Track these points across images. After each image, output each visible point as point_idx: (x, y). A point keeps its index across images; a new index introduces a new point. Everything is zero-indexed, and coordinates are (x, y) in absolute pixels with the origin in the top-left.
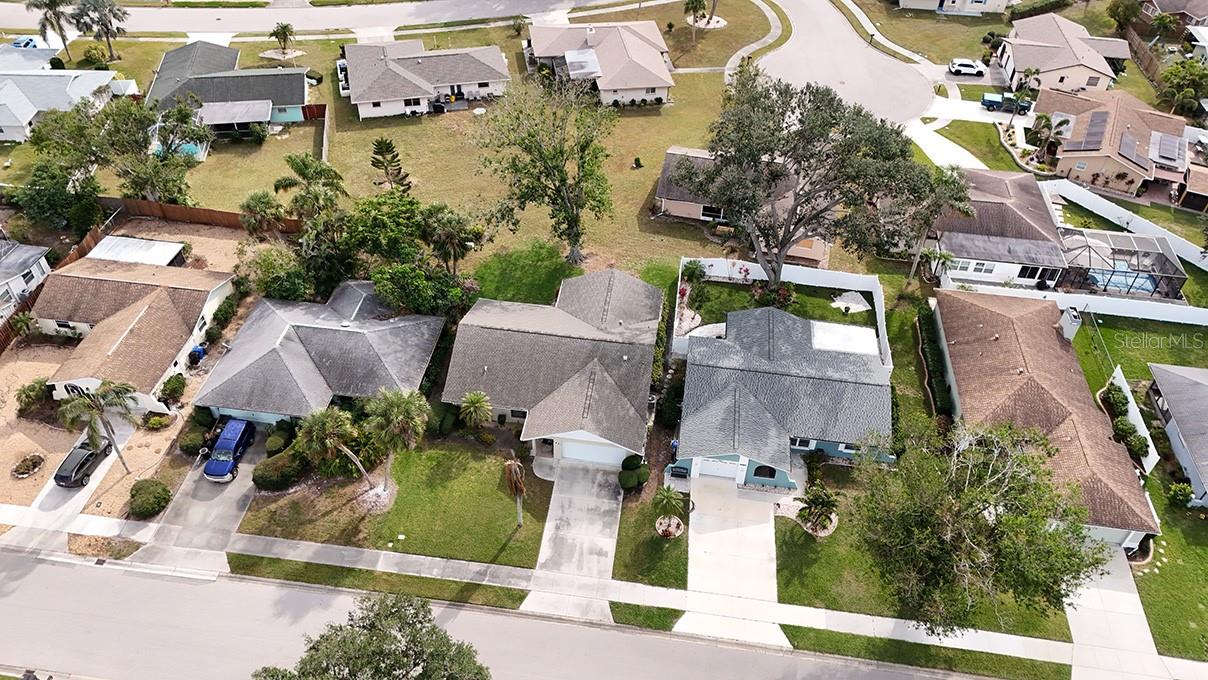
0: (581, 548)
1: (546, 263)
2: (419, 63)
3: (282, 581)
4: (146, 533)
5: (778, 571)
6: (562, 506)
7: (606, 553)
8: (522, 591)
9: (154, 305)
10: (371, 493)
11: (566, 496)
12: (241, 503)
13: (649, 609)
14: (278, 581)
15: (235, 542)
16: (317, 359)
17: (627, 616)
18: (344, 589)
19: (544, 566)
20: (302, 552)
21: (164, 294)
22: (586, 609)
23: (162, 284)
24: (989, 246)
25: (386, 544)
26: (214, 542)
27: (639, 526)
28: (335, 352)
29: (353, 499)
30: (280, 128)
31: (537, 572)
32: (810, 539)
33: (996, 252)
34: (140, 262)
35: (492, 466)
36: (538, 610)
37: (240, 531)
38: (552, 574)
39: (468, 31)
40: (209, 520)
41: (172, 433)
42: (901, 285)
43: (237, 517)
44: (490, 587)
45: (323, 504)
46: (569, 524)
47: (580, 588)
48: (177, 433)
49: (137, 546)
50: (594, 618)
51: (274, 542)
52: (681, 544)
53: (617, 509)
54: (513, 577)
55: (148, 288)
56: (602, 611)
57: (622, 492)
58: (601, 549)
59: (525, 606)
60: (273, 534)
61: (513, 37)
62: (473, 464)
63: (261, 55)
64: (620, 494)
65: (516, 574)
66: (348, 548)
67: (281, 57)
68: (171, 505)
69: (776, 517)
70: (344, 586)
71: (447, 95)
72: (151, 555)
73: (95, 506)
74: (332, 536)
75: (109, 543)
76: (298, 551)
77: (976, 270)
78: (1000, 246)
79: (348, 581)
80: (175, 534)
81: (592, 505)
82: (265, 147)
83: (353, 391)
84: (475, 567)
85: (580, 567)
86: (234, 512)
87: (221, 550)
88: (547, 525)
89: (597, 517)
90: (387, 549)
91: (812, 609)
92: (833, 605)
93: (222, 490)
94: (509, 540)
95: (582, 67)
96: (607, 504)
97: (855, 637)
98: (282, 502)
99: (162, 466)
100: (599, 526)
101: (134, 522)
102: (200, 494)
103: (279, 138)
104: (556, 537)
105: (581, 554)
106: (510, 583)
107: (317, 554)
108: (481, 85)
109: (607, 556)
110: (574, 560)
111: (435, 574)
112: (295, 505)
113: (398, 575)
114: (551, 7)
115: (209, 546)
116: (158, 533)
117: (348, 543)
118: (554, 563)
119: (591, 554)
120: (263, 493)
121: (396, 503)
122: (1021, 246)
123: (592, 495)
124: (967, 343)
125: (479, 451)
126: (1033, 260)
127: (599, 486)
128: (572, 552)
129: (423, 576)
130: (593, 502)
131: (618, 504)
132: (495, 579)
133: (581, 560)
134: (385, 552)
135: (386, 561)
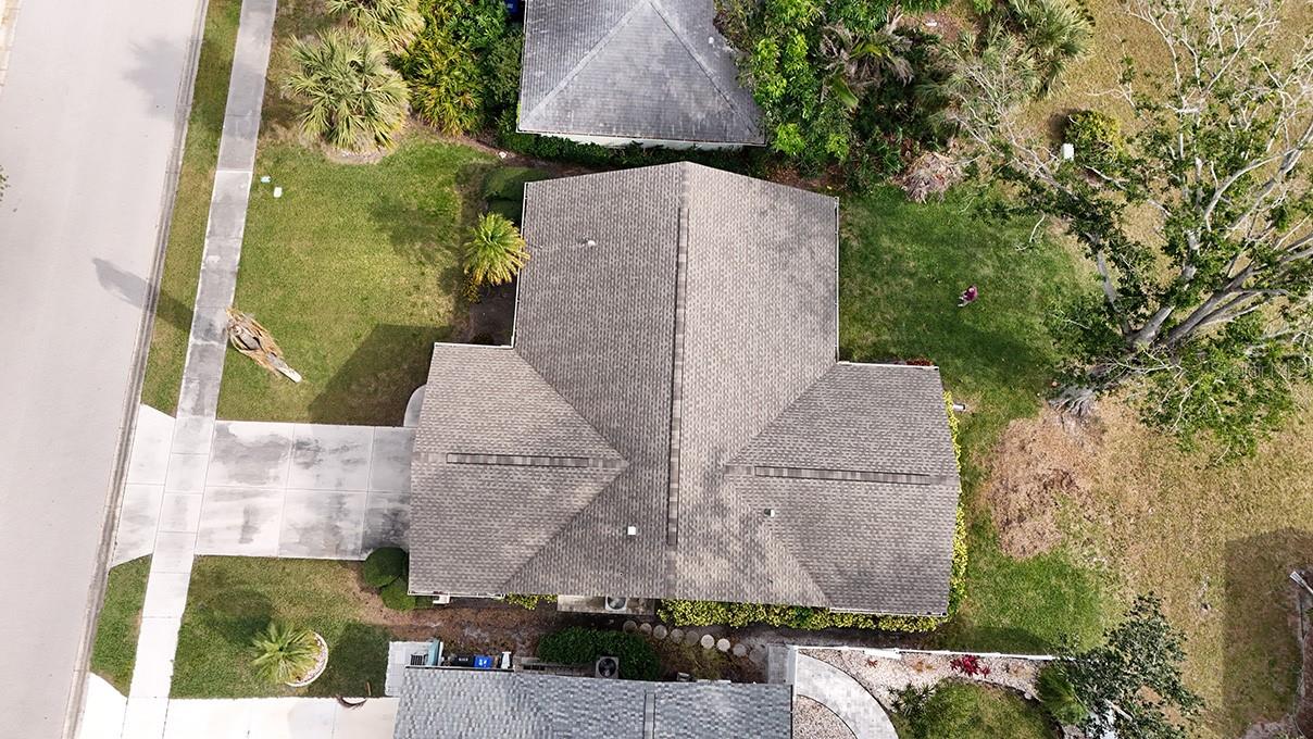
0: (257, 494)
6: (345, 449)
8: (175, 404)
11: (369, 453)
13: (133, 628)
14: (201, 36)
18: (185, 130)
19: (222, 433)
22: (139, 518)
25: (265, 172)
27: (307, 597)
31: (210, 423)
36: (138, 437)
38: (206, 450)
44: (183, 351)
46: (307, 465)
47: (180, 505)
50: (121, 533)
51: (267, 10)
53: (345, 552)
54: (202, 384)
56: (134, 545)
58: (256, 530)
59: (147, 415)
65: (208, 388)
66: (258, 118)
70: (190, 130)
74: (278, 89)
79: (198, 133)
81: (350, 504)
85: (219, 495)
88: (309, 425)
89: (323, 514)
90: (257, 177)
96: (353, 530)
100: (312, 517)
104: (278, 446)
105: (245, 495)
106: (189, 381)
109: (243, 540)
110: (234, 483)
111: (210, 259)
113: (207, 202)
117: (266, 115)
118: (228, 451)
119: (246, 512)
123: (374, 499)
127: (396, 513)
128: (249, 478)
129: (207, 241)
130: (358, 503)
131: (354, 553)
132: (197, 355)
133: (232, 495)
134: (251, 173)
135: (233, 179)
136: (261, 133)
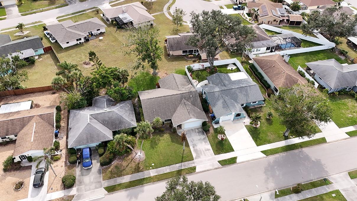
0: (203, 150)
1: (147, 77)
2: (76, 27)
3: (125, 189)
4: (73, 191)
5: (253, 139)
6: (192, 141)
7: (210, 149)
8: (194, 167)
9: (37, 122)
10: (137, 155)
11: (191, 138)
12: (99, 172)
13: (228, 159)
14: (124, 190)
15: (104, 184)
16: (102, 122)
17: (224, 163)
18: (145, 185)
19: (196, 158)
20: (126, 179)
21: (38, 118)
22: (213, 165)
23: (36, 115)
24: (258, 44)
25: (150, 168)
26: (97, 186)
27: (214, 139)
28: (107, 119)
29: (132, 160)
30: (38, 57)
31: (195, 160)
32: (256, 128)
33: (260, 45)
34: (20, 110)
35: (166, 137)
36: (201, 170)
37: (104, 180)
38: (199, 160)
39: (81, 14)
40: (92, 180)
41: (63, 159)
42: (241, 60)
43: (100, 176)
44: (185, 169)
45: (124, 164)
46: (196, 145)
47: (208, 160)
48: (65, 159)
49: (73, 196)
50: (216, 167)
51: (116, 180)
52: (226, 140)
53: (206, 137)
54: (189, 164)
55: (31, 118)
56: (217, 164)
57: (204, 132)
58: (208, 149)
59: (197, 170)
60: (114, 177)
61: (97, 14)
62: (161, 138)
63: (15, 35)
64: (204, 133)
67: (22, 34)
68: (77, 181)
69: (245, 126)
70: (145, 184)
71: (88, 35)
72: (79, 197)
73: (50, 189)
74: (133, 172)
75: (63, 199)
76: (125, 179)
77: (256, 51)
78: (260, 43)
79: (145, 182)
80: (83, 188)
81: (199, 138)
82: (36, 64)
83: (118, 128)
84: (178, 165)
85: (205, 155)
86: (99, 175)
87: (101, 187)
88: (190, 147)
89: (202, 141)
90: (151, 169)
91: (265, 145)
92: (270, 142)
93: (91, 171)
94: (183, 155)
95: (126, 19)
96: (203, 137)
97: (278, 148)
98: (112, 167)
99: (66, 170)
100: (203, 143)
101: (67, 190)
102: (84, 174)
103: (39, 60)
104: (195, 150)
105: (204, 152)
106: (190, 166)
107: (131, 178)
108: (97, 30)
109: (210, 150)
110: (202, 154)
111: (168, 171)
112: (116, 167)
113: (158, 175)
114: (103, 3)
115: (96, 188)
116: (78, 190)
117: (138, 172)
118: (198, 157)
119: (206, 151)
120: (104, 167)
121: (146, 156)
122: (264, 42)
123: (197, 135)
124: (267, 69)
125: (161, 134)
126: (269, 45)
127: (198, 133)
128: (201, 153)
129: (165, 173)
130: (199, 137)
131: (205, 136)
132: (185, 167)
133: (204, 153)
134: (151, 170)
135: (153, 173)
136: (143, 171)
